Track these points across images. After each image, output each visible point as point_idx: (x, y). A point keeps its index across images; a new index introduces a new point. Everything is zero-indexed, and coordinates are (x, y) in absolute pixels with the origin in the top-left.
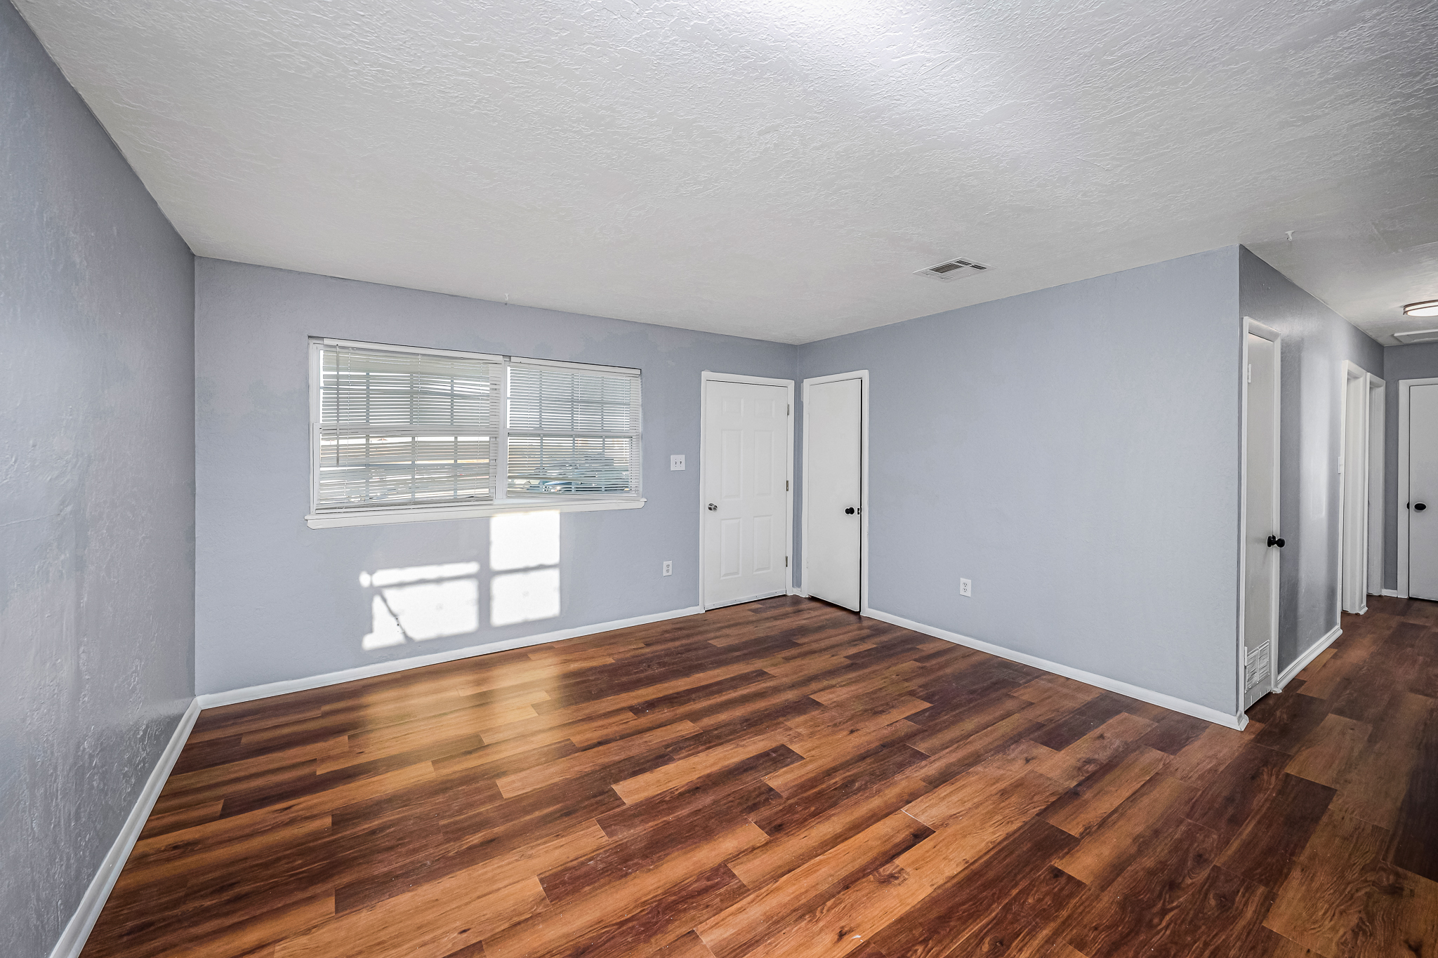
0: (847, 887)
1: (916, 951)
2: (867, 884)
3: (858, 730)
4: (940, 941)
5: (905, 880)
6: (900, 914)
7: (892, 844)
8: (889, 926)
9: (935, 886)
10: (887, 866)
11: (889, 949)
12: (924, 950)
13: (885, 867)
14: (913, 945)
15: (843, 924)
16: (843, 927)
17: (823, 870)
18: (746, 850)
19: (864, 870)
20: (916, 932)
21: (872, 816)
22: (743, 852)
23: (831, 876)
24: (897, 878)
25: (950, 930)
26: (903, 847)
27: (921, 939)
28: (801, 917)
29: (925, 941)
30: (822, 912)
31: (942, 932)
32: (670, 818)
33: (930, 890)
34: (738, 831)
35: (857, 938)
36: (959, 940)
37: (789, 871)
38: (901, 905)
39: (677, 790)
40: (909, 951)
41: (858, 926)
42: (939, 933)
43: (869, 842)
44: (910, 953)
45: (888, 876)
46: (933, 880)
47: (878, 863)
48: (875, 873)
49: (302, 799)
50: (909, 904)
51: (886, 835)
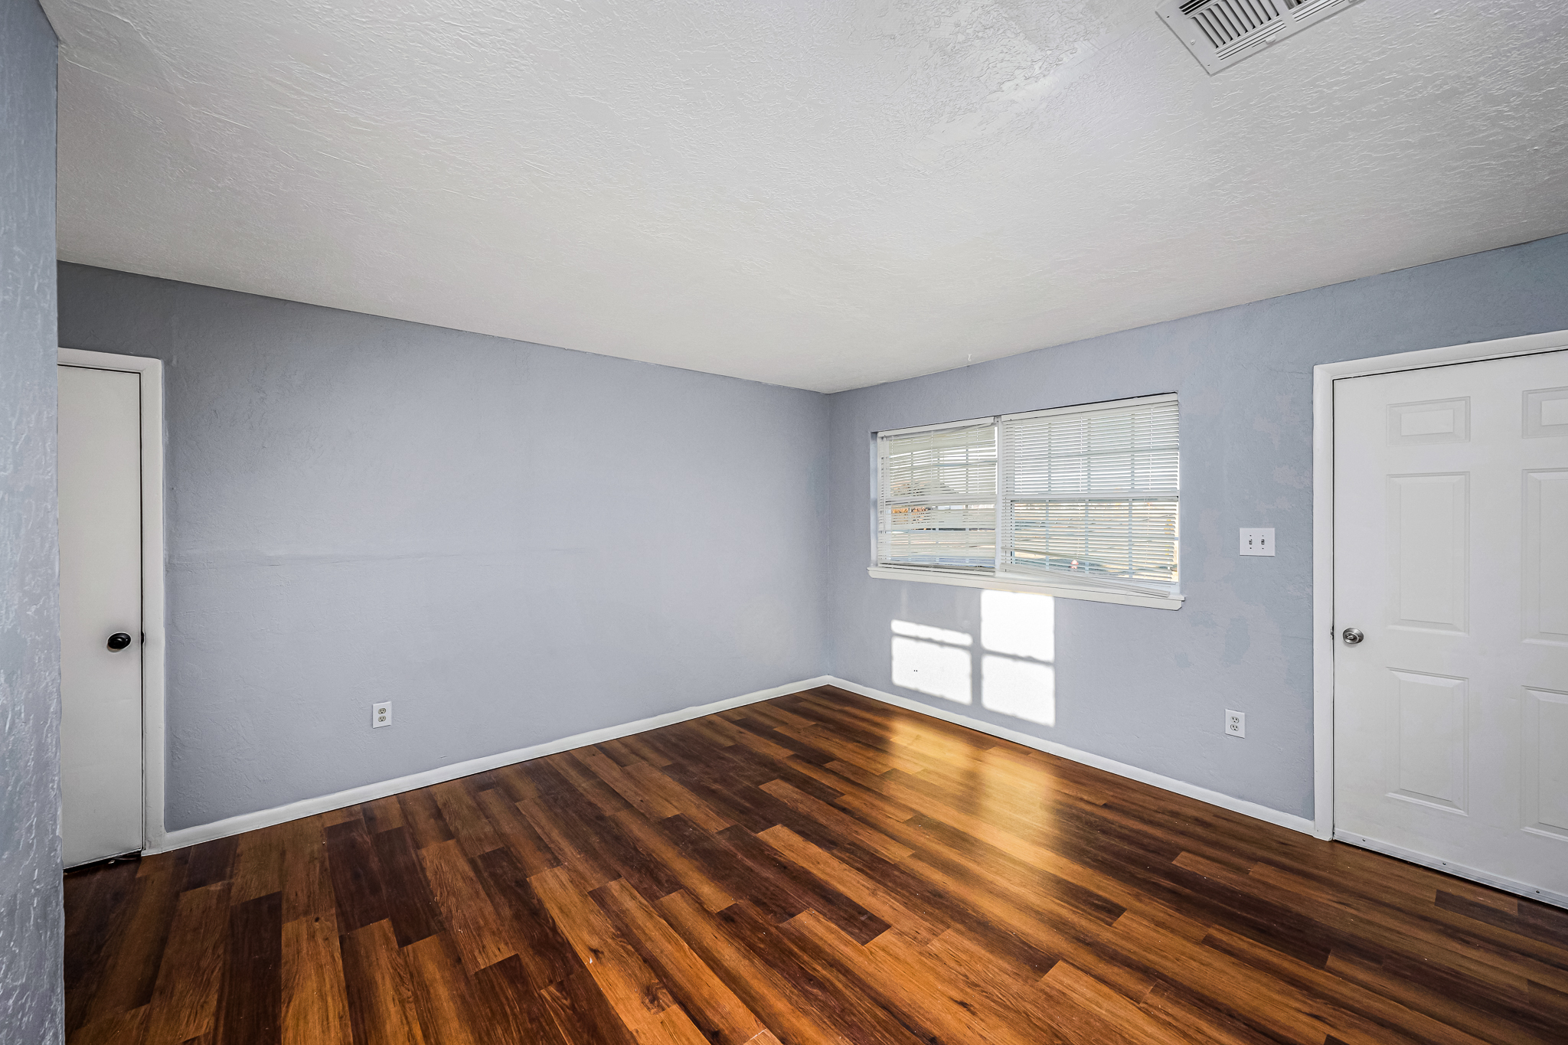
0: (645, 961)
1: (566, 999)
2: (647, 976)
3: (974, 1013)
4: (569, 1020)
5: (648, 1009)
6: (606, 994)
7: (703, 1007)
8: (595, 984)
9: (635, 1034)
10: (670, 997)
11: (573, 980)
12: (564, 1004)
13: (668, 995)
14: (571, 998)
15: (606, 954)
16: (602, 953)
17: (670, 947)
18: (699, 899)
19: (666, 977)
20: (584, 1004)
21: (753, 998)
22: (697, 898)
23: (662, 952)
24: (652, 1002)
25: (578, 1032)
26: (697, 1018)
27: (576, 1005)
28: (618, 929)
29: (573, 1007)
30: (621, 942)
31: (578, 1025)
32: (740, 856)
33: (631, 1027)
34: (724, 894)
35: (590, 961)
36: (567, 1036)
37: (671, 925)
38: (616, 998)
39: (781, 856)
40: (567, 993)
41: (601, 963)
42: (578, 1021)
43: (706, 987)
44: (565, 994)
45: (656, 995)
46: (644, 1034)
47: (675, 990)
48: (661, 985)
49: (748, 733)
50: (616, 1004)
51: (719, 1005)
